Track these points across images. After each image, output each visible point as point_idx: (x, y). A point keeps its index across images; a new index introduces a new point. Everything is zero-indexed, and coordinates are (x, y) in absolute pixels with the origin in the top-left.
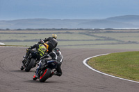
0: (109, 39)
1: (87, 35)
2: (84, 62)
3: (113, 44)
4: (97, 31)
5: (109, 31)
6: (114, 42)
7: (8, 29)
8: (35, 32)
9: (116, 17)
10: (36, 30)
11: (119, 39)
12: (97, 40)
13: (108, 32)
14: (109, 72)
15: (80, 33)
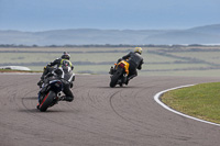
0: (195, 61)
1: (161, 54)
2: (156, 98)
3: (202, 69)
4: (176, 48)
5: (195, 48)
6: (204, 66)
7: (35, 46)
8: (78, 50)
9: (207, 26)
10: (80, 47)
11: (211, 61)
12: (176, 62)
13: (194, 50)
14: (195, 114)
15: (149, 52)
